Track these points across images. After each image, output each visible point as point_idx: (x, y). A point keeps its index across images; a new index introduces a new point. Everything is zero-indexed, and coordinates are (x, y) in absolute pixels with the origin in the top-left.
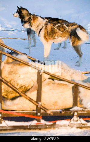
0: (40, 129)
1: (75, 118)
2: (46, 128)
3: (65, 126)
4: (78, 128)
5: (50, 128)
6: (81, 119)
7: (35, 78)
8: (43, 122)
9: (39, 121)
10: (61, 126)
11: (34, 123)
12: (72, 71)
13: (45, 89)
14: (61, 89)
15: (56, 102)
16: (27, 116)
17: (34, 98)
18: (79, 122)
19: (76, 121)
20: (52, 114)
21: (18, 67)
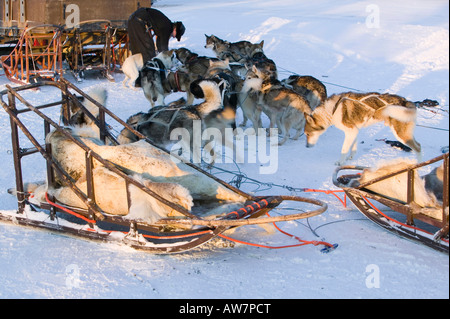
0: (91, 238)
1: (132, 231)
2: (97, 239)
3: (118, 240)
4: (133, 246)
5: (102, 239)
6: (141, 235)
7: (84, 163)
8: (96, 228)
9: (92, 226)
10: (114, 240)
11: (86, 227)
12: (151, 159)
13: (97, 180)
14: (113, 183)
15: (111, 203)
16: (78, 216)
17: (85, 190)
18: (136, 239)
19: (134, 236)
20: (102, 219)
21: (66, 142)
